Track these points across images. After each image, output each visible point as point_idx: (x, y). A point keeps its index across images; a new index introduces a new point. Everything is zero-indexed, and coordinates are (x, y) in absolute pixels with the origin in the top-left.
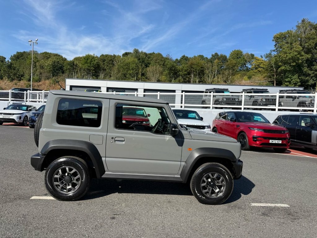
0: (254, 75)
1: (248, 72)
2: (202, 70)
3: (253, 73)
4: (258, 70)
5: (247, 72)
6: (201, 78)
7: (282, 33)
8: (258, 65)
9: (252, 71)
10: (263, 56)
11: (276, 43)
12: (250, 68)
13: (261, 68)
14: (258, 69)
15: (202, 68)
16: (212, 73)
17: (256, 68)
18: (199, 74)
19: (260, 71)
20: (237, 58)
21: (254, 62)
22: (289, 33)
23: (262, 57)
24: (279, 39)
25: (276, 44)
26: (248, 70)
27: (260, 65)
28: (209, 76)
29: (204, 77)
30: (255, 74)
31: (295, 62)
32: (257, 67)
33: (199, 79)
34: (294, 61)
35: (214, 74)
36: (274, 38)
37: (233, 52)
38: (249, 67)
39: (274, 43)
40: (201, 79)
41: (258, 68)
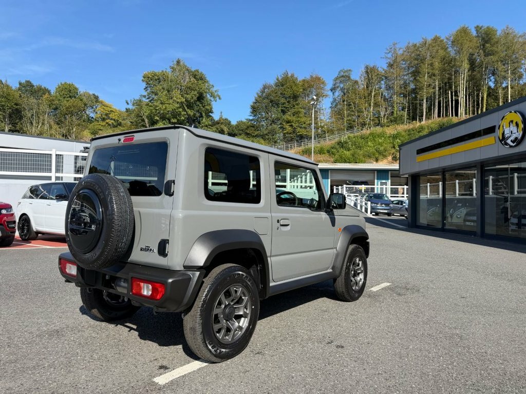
0: (101, 130)
1: (91, 123)
2: (17, 109)
3: (100, 127)
4: (107, 123)
5: (89, 124)
6: (14, 124)
7: (156, 73)
8: (106, 115)
9: (96, 123)
10: (129, 102)
11: (146, 86)
12: (92, 118)
13: (111, 119)
14: (107, 121)
15: (16, 104)
16: (39, 117)
17: (103, 120)
18: (10, 116)
19: (109, 125)
20: (70, 97)
21: (99, 109)
22: (164, 74)
23: (128, 104)
24: (152, 80)
25: (146, 88)
26: (90, 120)
27: (109, 114)
28: (32, 123)
29: (22, 124)
30: (102, 128)
31: (176, 118)
32: (104, 116)
33: (10, 126)
34: (174, 117)
35: (44, 120)
36: (144, 77)
37: (61, 84)
38: (92, 115)
39: (144, 85)
40: (15, 127)
41: (107, 119)
